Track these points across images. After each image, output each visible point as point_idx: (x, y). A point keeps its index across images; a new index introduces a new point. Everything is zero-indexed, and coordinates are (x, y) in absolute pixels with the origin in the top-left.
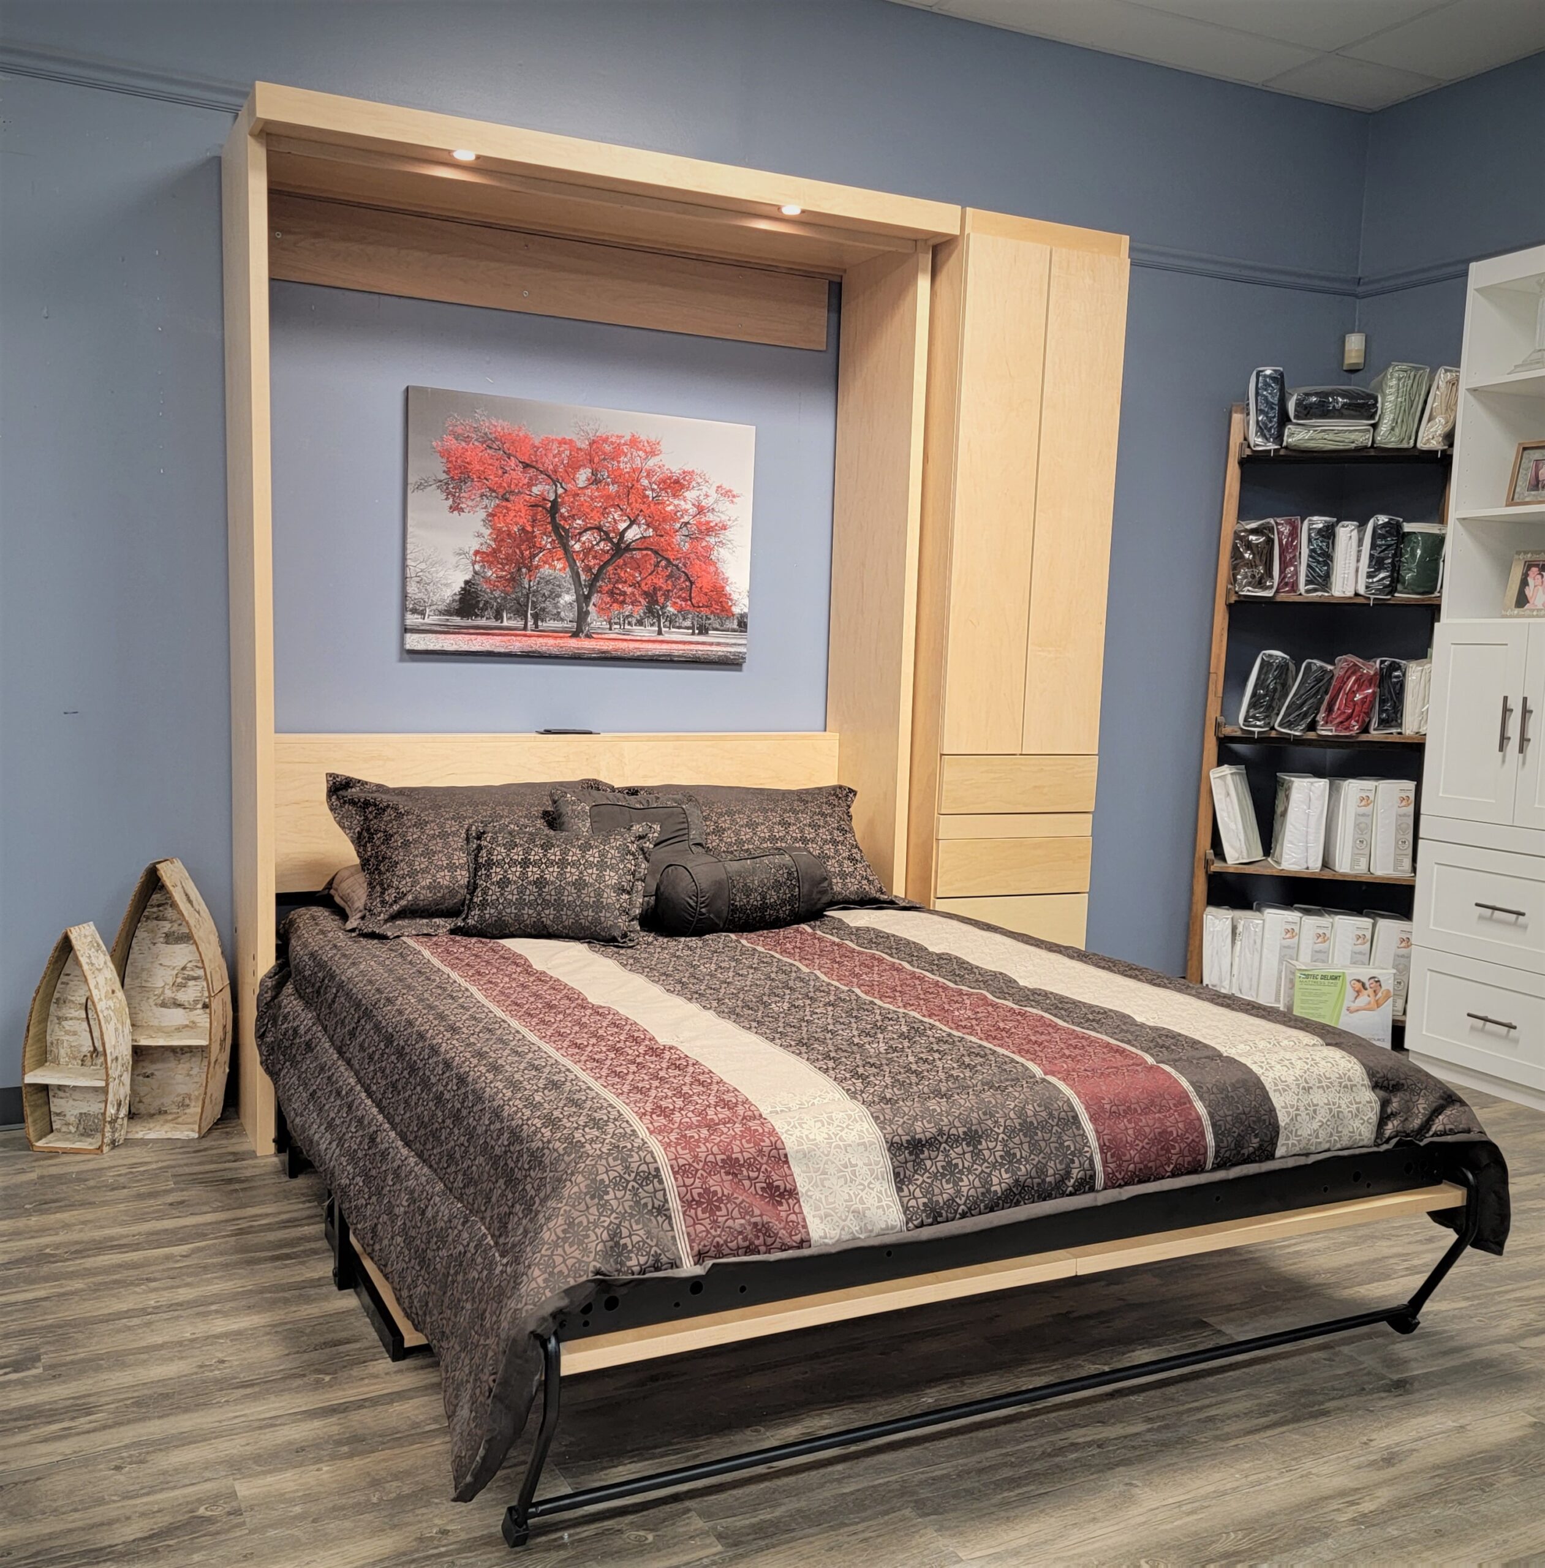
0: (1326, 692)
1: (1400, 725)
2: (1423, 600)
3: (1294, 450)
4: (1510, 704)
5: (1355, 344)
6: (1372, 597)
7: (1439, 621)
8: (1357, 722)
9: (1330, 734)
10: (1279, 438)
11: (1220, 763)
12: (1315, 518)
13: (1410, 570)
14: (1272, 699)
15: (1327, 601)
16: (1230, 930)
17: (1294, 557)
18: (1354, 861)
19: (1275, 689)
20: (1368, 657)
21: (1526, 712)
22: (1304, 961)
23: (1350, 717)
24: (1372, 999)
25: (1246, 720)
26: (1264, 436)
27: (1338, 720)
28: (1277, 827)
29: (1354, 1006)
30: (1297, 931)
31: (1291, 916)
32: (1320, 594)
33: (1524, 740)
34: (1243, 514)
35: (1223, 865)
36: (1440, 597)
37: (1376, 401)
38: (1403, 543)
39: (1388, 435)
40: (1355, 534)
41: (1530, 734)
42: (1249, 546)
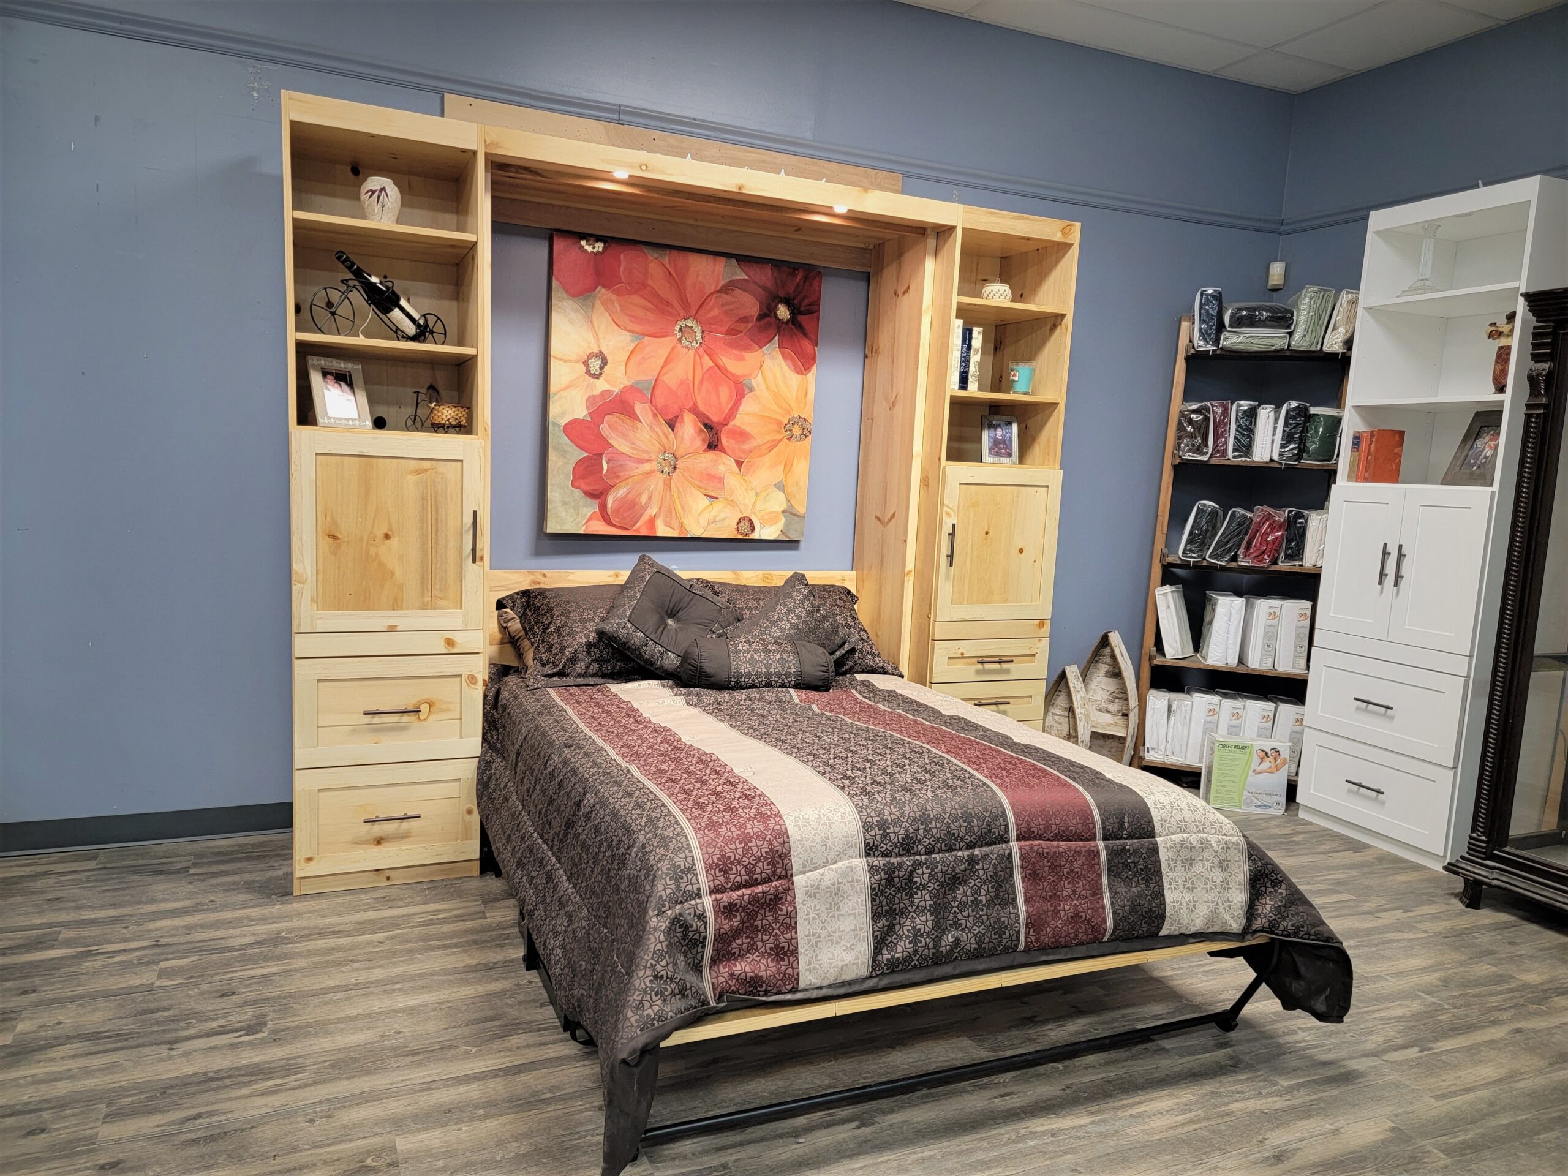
0: (1246, 534)
1: (1302, 559)
2: (1322, 466)
3: (1230, 351)
4: (1389, 549)
5: (1277, 271)
6: (1284, 462)
7: (1335, 483)
8: (1269, 556)
9: (1247, 564)
10: (1217, 341)
11: (1163, 584)
12: (1242, 402)
13: (1314, 443)
14: (1205, 538)
15: (1249, 464)
16: (1166, 708)
17: (1225, 430)
18: (1263, 660)
19: (1207, 531)
20: (1279, 506)
21: (1401, 556)
22: (1222, 734)
23: (1264, 552)
24: (1273, 764)
25: (1184, 553)
26: (1205, 340)
27: (1253, 556)
28: (1204, 631)
29: (1258, 769)
30: (1217, 710)
31: (1214, 699)
32: (1243, 459)
33: (1398, 577)
34: (1186, 398)
35: (1163, 659)
36: (1337, 464)
37: (1293, 315)
38: (1309, 422)
39: (1301, 339)
40: (1272, 414)
41: (1403, 572)
42: (1190, 422)
